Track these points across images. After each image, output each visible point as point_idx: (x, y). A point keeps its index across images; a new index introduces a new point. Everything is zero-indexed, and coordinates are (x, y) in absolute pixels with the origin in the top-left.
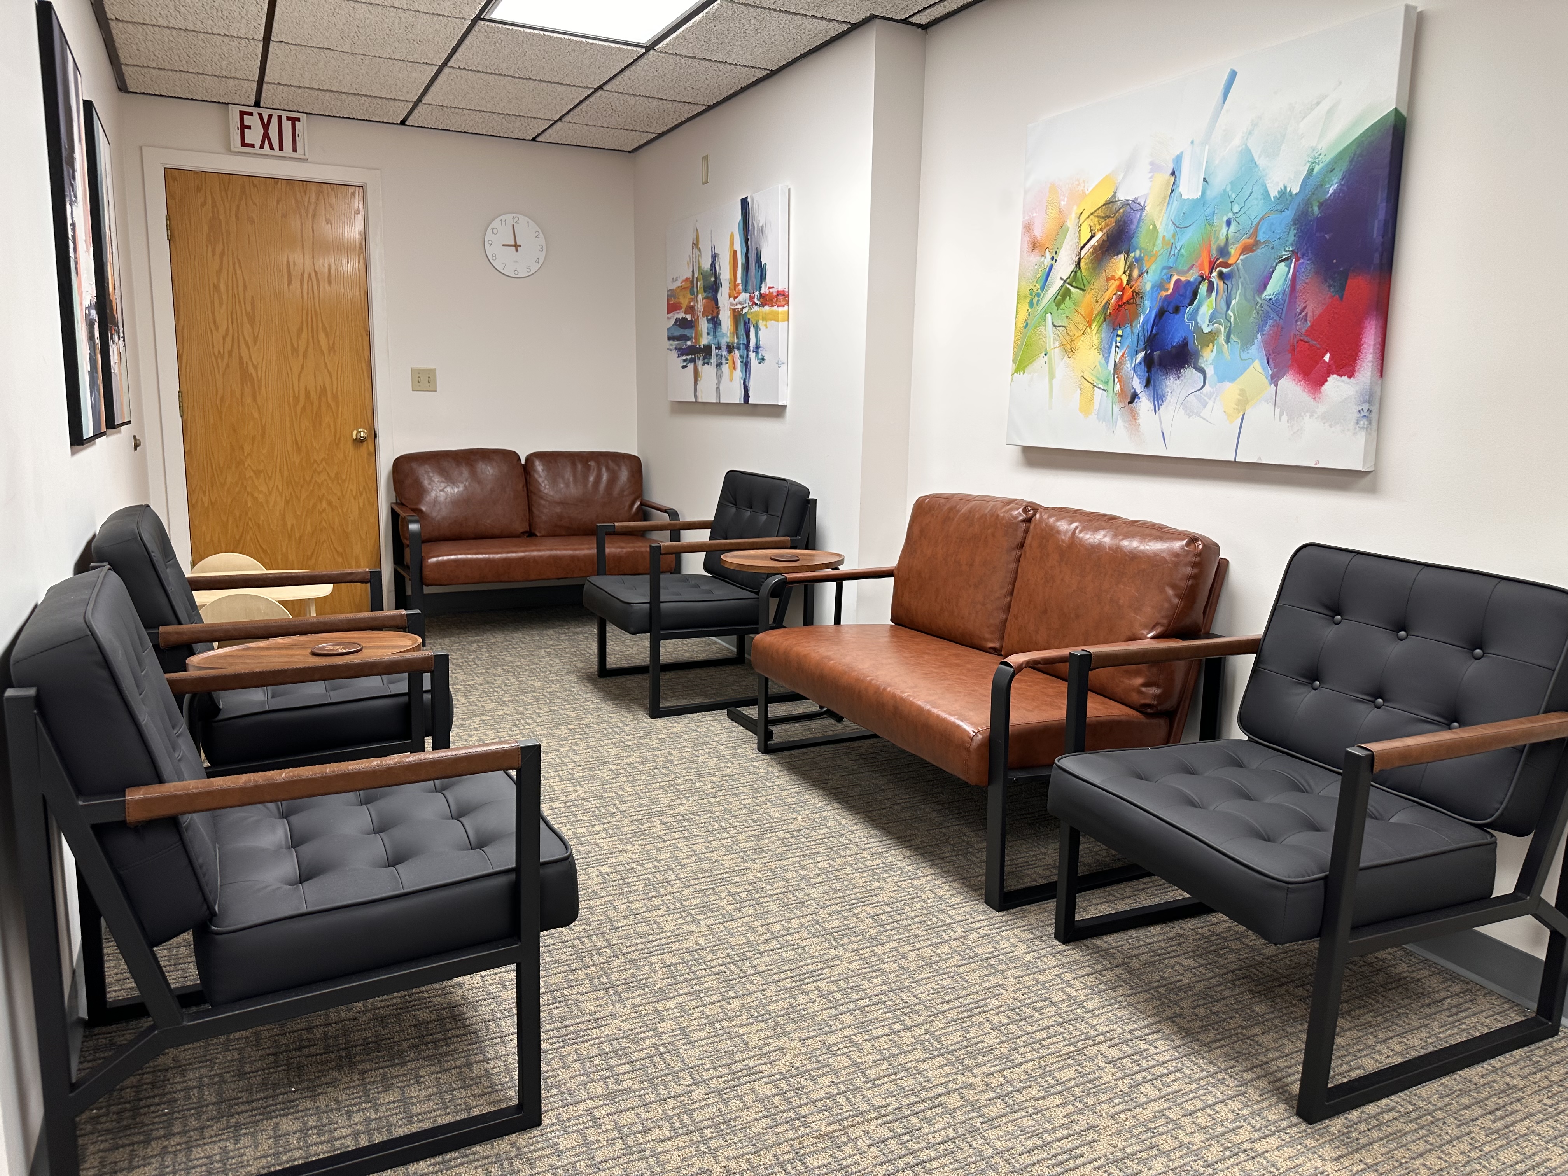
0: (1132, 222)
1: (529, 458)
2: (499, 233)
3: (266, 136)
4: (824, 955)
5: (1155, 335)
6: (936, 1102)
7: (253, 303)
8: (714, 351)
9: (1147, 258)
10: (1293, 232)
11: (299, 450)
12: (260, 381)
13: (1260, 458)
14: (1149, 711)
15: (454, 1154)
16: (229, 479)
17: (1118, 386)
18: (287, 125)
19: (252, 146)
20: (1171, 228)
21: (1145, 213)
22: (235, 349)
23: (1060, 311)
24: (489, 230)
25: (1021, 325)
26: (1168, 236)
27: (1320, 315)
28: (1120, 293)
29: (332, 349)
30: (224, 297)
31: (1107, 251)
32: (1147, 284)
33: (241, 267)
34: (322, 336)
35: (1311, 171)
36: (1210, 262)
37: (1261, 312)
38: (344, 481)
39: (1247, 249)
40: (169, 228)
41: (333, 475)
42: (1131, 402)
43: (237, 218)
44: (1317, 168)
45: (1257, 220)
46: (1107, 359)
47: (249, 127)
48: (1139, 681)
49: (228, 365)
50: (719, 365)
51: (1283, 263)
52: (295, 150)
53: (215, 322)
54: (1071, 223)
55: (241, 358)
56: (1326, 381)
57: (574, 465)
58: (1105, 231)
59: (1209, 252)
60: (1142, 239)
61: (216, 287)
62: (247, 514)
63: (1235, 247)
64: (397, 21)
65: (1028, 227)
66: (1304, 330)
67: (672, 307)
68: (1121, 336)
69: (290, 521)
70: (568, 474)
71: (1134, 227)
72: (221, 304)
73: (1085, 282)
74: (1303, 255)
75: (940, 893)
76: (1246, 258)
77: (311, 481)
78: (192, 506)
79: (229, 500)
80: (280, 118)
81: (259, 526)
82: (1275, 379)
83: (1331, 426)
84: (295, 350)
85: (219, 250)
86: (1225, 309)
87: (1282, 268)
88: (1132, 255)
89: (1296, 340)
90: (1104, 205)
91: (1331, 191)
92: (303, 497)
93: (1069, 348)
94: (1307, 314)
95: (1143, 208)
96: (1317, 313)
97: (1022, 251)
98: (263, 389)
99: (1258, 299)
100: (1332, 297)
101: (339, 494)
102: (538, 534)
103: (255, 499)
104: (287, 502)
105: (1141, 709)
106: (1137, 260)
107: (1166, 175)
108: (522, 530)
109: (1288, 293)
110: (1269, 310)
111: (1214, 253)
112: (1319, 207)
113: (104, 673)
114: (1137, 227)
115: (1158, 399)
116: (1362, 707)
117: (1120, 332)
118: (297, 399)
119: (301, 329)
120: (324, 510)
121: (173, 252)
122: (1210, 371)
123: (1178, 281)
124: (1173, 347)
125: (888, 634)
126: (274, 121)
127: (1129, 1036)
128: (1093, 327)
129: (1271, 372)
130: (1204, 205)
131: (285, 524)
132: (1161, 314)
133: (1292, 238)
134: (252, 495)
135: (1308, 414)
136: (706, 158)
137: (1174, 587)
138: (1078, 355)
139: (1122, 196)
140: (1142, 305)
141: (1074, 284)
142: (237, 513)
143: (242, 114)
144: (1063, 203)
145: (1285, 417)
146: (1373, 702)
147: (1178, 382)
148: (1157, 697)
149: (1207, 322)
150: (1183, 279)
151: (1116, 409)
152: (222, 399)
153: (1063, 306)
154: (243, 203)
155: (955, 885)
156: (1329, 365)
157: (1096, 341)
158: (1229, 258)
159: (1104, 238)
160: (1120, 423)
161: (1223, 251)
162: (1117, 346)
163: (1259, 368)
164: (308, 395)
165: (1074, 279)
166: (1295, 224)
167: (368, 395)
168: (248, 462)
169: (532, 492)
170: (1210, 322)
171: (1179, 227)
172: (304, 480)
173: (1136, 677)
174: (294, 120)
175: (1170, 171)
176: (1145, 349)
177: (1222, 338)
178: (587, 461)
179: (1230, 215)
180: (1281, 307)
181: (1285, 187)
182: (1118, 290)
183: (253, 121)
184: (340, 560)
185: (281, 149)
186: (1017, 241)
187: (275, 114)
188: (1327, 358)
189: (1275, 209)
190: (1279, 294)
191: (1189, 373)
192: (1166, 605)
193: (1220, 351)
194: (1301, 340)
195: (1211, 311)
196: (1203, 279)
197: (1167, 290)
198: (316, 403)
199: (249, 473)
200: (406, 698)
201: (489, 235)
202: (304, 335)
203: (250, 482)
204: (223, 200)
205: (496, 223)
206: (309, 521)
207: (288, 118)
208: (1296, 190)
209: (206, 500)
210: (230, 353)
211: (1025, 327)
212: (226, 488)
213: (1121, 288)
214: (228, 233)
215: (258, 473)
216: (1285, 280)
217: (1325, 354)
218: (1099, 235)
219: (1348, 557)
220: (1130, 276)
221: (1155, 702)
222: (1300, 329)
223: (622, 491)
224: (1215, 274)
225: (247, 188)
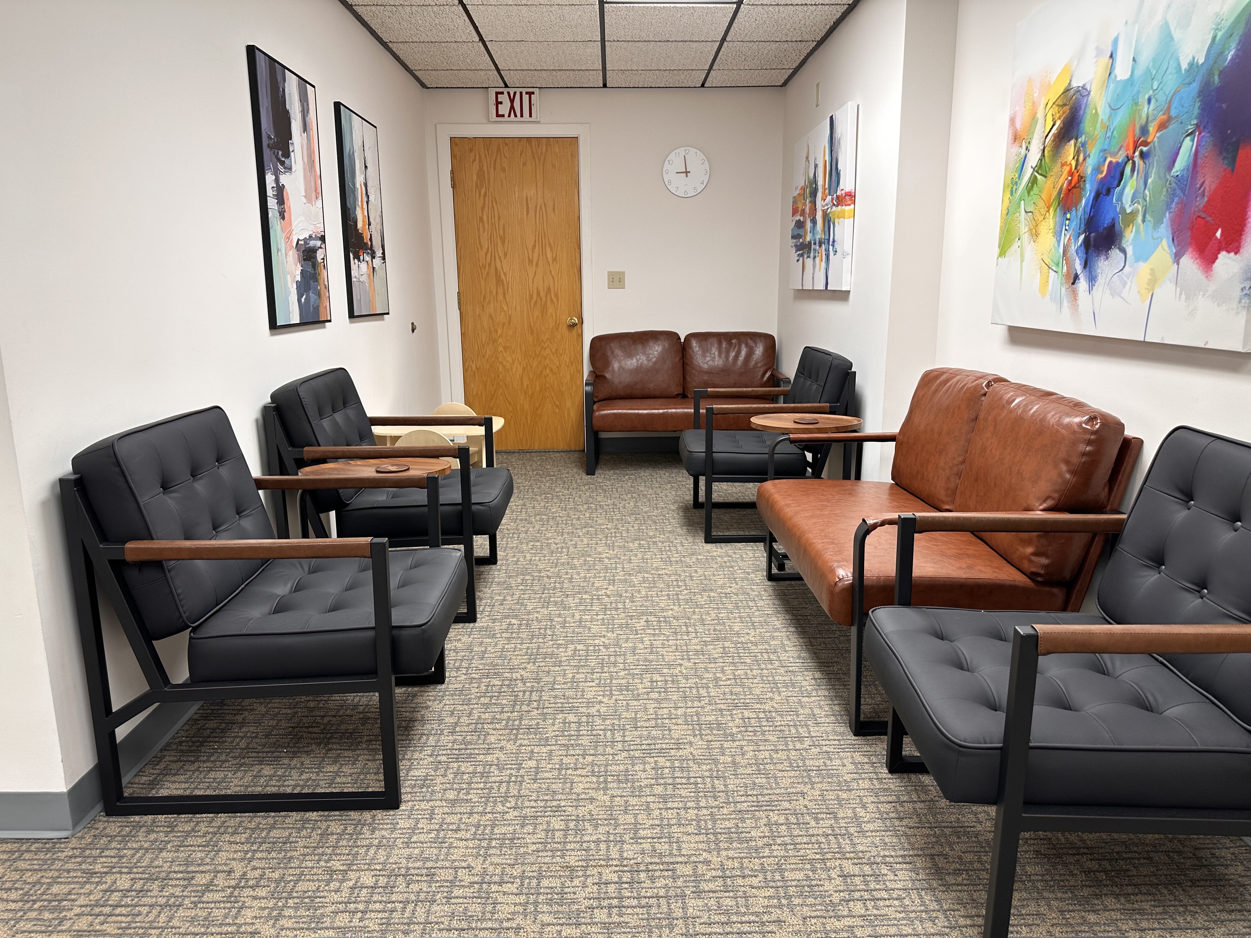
0: (1080, 108)
1: (689, 337)
2: (675, 162)
3: (512, 108)
4: (681, 739)
5: (1092, 217)
6: (671, 867)
7: (504, 229)
8: (813, 246)
9: (1090, 142)
10: (1198, 104)
11: (532, 333)
12: (508, 284)
13: (1163, 339)
14: (1040, 579)
15: (337, 813)
16: (488, 352)
17: (1065, 268)
18: (526, 98)
19: (503, 116)
20: (1108, 110)
21: (1090, 97)
22: (493, 262)
23: (1030, 198)
24: (667, 162)
25: (1005, 212)
26: (1105, 119)
27: (1215, 190)
28: (1070, 178)
29: (554, 259)
30: (486, 226)
31: (1063, 138)
32: (1089, 168)
33: (496, 203)
34: (548, 250)
35: (1214, 38)
36: (1134, 141)
37: (1169, 190)
38: (561, 355)
39: (1162, 126)
40: (453, 179)
41: (554, 351)
42: (1073, 283)
43: (495, 169)
44: (1220, 34)
45: (1171, 95)
46: (1059, 242)
47: (501, 103)
48: (1030, 550)
49: (488, 274)
50: (814, 258)
51: (1188, 138)
52: (531, 116)
53: (480, 243)
54: (1040, 115)
55: (496, 269)
56: (1217, 258)
57: (720, 343)
58: (1062, 119)
59: (1134, 131)
60: (1087, 125)
61: (481, 219)
62: (499, 376)
63: (1153, 124)
64: (551, 14)
65: (1012, 121)
66: (1201, 206)
67: (795, 212)
68: (1069, 219)
69: (526, 382)
70: (714, 351)
71: (1082, 112)
72: (484, 231)
73: (1047, 169)
74: (1205, 128)
75: (817, 711)
76: (1161, 135)
77: (539, 354)
78: (465, 370)
79: (488, 367)
80: (521, 93)
81: (506, 385)
82: (1177, 257)
83: (1218, 306)
84: (531, 261)
85: (483, 191)
86: (1143, 188)
87: (1187, 142)
88: (1080, 140)
89: (1195, 217)
90: (1063, 93)
91: (1229, 58)
92: (534, 365)
93: (1035, 234)
94: (1205, 189)
95: (1089, 94)
96: (1213, 187)
97: (1008, 144)
98: (510, 289)
99: (1168, 177)
100: (1225, 170)
101: (558, 364)
102: (689, 396)
103: (504, 366)
104: (524, 369)
105: (1032, 576)
106: (1083, 145)
107: (1106, 59)
108: (676, 393)
109: (1191, 168)
110: (1176, 187)
111: (1137, 132)
112: (1219, 76)
113: (117, 470)
114: (1084, 112)
115: (1092, 279)
116: (1188, 596)
117: (1068, 216)
118: (531, 297)
119: (534, 246)
120: (548, 375)
121: (455, 197)
122: (1130, 251)
123: (1111, 162)
124: (1104, 228)
125: (887, 492)
126: (518, 96)
127: (879, 860)
128: (1051, 211)
129: (1174, 251)
130: (1132, 85)
131: (522, 384)
132: (1098, 196)
133: (1196, 111)
134: (502, 363)
135: (1201, 293)
136: (817, 85)
137: (1067, 462)
138: (1040, 239)
139: (1075, 84)
140: (1083, 189)
141: (1040, 172)
142: (493, 375)
143: (497, 93)
144: (1036, 95)
145: (1183, 297)
146: (1199, 592)
147: (1106, 263)
148: (1046, 567)
149: (1129, 202)
150: (1114, 160)
151: (1063, 290)
152: (485, 297)
153: (1032, 193)
154: (499, 157)
155: (837, 708)
156: (1220, 241)
157: (1052, 226)
158: (1148, 138)
159: (1061, 125)
160: (1065, 303)
161: (1144, 130)
162: (1066, 230)
163: (1166, 248)
164: (538, 293)
165: (1040, 168)
166: (1199, 96)
167: (578, 292)
168: (500, 340)
169: (687, 364)
170: (1132, 202)
171: (1114, 110)
172: (535, 353)
173: (1028, 546)
174: (530, 94)
175: (1109, 54)
176: (1085, 232)
177: (1140, 218)
178: (731, 339)
179: (1151, 92)
180: (1185, 183)
181: (1194, 58)
182: (1069, 176)
183: (504, 98)
184: (557, 411)
185: (522, 116)
186: (1005, 135)
187: (518, 91)
188: (1218, 234)
189: (1185, 82)
190: (1183, 170)
191: (1115, 253)
192: (1060, 481)
193: (1137, 232)
194: (1199, 217)
195: (1132, 191)
196: (1129, 160)
197: (1102, 172)
198: (544, 299)
199: (500, 349)
200: (460, 507)
201: (667, 166)
202: (536, 250)
203: (501, 354)
204: (486, 157)
205: (672, 156)
206: (538, 383)
207: (527, 93)
208: (1201, 61)
209: (474, 366)
210: (490, 265)
211: (1007, 214)
212: (486, 358)
213: (1071, 174)
214: (489, 180)
215: (506, 348)
216: (1189, 156)
217: (1217, 230)
218: (1058, 123)
219: (1206, 440)
220: (1077, 161)
221: (1042, 572)
222: (1199, 205)
223: (756, 363)
224: (1137, 153)
225: (501, 147)
